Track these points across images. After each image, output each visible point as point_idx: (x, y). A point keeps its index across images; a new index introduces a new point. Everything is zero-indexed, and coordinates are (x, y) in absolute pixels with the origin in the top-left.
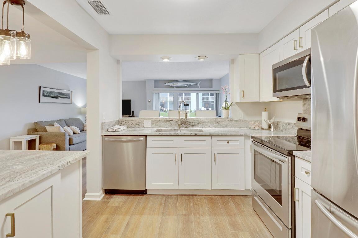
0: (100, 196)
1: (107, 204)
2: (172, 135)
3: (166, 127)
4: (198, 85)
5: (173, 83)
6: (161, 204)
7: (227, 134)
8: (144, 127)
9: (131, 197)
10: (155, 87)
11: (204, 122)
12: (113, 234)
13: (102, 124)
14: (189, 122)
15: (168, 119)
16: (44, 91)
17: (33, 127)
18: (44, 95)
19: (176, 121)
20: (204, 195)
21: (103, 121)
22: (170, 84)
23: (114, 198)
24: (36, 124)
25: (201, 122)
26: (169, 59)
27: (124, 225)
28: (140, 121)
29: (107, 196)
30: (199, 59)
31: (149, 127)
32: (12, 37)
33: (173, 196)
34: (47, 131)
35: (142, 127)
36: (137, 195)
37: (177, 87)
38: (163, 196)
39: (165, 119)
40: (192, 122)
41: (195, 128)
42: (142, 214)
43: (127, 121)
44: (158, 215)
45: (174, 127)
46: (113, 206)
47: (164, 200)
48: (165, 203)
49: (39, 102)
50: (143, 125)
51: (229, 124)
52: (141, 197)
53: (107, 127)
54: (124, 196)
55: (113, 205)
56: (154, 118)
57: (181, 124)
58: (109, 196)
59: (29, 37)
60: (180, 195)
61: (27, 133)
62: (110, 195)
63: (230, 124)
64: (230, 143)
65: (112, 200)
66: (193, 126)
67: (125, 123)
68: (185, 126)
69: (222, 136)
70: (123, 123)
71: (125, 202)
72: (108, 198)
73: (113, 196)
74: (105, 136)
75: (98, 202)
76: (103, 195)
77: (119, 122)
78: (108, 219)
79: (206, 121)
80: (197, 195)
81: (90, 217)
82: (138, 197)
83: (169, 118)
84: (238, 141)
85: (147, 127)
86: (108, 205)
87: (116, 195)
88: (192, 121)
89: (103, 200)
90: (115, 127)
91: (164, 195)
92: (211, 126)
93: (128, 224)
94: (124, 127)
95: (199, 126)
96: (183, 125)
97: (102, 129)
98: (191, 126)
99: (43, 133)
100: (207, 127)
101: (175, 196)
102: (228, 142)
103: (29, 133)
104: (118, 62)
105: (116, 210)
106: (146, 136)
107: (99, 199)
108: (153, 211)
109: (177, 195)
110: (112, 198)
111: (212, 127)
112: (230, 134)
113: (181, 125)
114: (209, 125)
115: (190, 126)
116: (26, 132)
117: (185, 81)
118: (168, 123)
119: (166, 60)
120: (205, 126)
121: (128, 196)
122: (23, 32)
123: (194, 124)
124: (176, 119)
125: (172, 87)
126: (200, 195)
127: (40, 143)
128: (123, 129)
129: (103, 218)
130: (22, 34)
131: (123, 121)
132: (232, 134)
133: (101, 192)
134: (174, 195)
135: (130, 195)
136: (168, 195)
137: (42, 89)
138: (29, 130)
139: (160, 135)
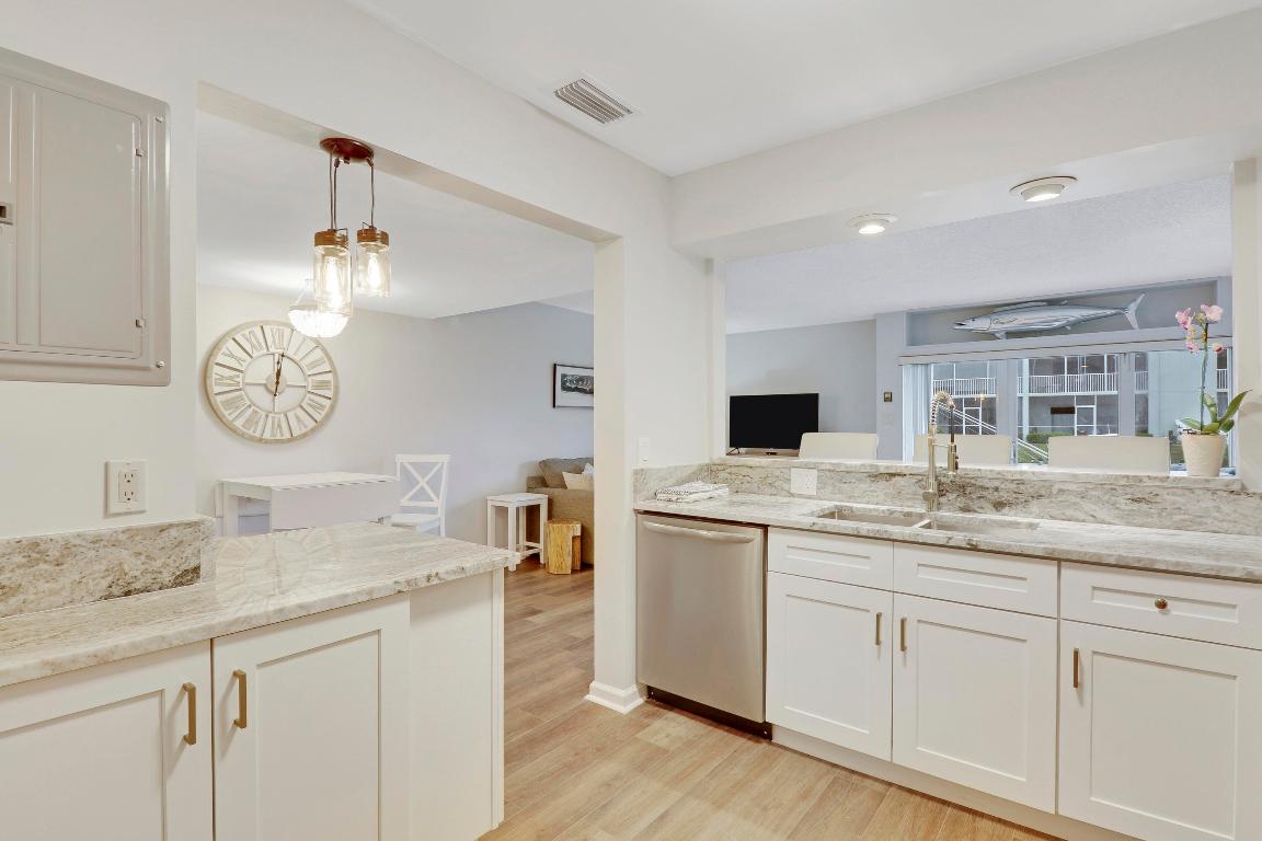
0: (625, 701)
1: (639, 731)
2: (863, 533)
3: (872, 501)
4: (1131, 315)
5: (994, 317)
6: (804, 796)
7: (1155, 561)
8: (792, 495)
9: (719, 735)
10: (912, 342)
11: (1061, 491)
12: (605, 829)
13: (636, 473)
14: (983, 488)
15: (882, 470)
16: (564, 376)
17: (539, 473)
18: (565, 388)
19: (919, 478)
20: (1020, 828)
21: (641, 465)
22: (982, 324)
23: (666, 718)
24: (544, 464)
25: (1043, 492)
26: (883, 222)
27: (652, 816)
28: (777, 473)
29: (651, 708)
30: (1026, 195)
31: (810, 497)
32: (339, 247)
33: (868, 782)
34: (565, 487)
35: (784, 493)
36: (741, 733)
37: (1010, 335)
38: (829, 767)
39: (868, 470)
40: (997, 489)
41: (1007, 516)
42: (719, 805)
43: (734, 470)
44: (775, 831)
45: (910, 503)
46: (650, 744)
47: (822, 785)
48: (823, 799)
49: (554, 406)
50: (786, 486)
51: (1218, 509)
52: (750, 743)
53: (653, 485)
54: (698, 723)
55: (652, 741)
56: (827, 461)
57: (941, 493)
58: (656, 708)
59: (385, 238)
60: (900, 787)
61: (525, 488)
62: (661, 707)
63: (1226, 508)
64: (1175, 613)
65: (657, 724)
66: (999, 505)
67: (727, 475)
68: (961, 502)
69: (1122, 566)
70: (723, 475)
71: (690, 744)
72: (648, 715)
73: (665, 711)
74: (646, 512)
75: (618, 716)
76: (640, 701)
77: (710, 472)
78: (617, 777)
79: (1073, 487)
80: (982, 815)
81: (576, 754)
82: (740, 742)
83: (887, 467)
84: (1234, 607)
85: (800, 496)
86: (639, 735)
87: (677, 712)
88: (996, 484)
89: (633, 717)
90: (686, 487)
91: (835, 766)
92: (1101, 514)
93: (662, 817)
94: (716, 489)
95: (1035, 506)
96: (952, 497)
97: (636, 491)
98: (990, 506)
99: (557, 492)
100: (1078, 514)
101: (879, 787)
102: (1162, 605)
103: (530, 490)
104: (708, 264)
105: (651, 761)
106: (765, 527)
107: (624, 709)
108: (765, 809)
109: (890, 784)
110: (659, 716)
111: (1108, 519)
112: (1178, 564)
113: (942, 500)
114: (1088, 506)
115: (983, 503)
116: (523, 484)
117: (1053, 303)
118: (882, 484)
119: (872, 229)
120: (1069, 512)
121: (710, 728)
122: (372, 228)
123: (1004, 496)
124: (920, 471)
125: (991, 336)
126: (999, 821)
127: (550, 517)
128: (708, 495)
129: (606, 770)
130: (368, 235)
131: (720, 468)
132: (1188, 565)
133: (634, 688)
134: (876, 780)
135: (716, 727)
136: (853, 772)
137: (560, 371)
138: (530, 479)
139: (815, 528)
